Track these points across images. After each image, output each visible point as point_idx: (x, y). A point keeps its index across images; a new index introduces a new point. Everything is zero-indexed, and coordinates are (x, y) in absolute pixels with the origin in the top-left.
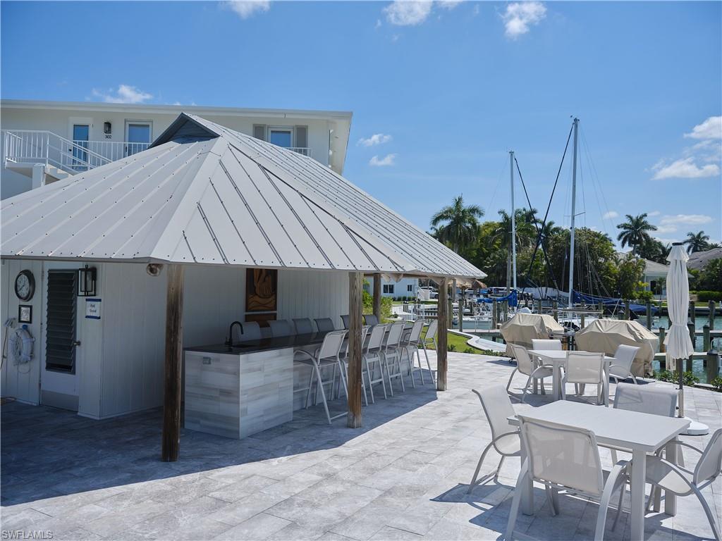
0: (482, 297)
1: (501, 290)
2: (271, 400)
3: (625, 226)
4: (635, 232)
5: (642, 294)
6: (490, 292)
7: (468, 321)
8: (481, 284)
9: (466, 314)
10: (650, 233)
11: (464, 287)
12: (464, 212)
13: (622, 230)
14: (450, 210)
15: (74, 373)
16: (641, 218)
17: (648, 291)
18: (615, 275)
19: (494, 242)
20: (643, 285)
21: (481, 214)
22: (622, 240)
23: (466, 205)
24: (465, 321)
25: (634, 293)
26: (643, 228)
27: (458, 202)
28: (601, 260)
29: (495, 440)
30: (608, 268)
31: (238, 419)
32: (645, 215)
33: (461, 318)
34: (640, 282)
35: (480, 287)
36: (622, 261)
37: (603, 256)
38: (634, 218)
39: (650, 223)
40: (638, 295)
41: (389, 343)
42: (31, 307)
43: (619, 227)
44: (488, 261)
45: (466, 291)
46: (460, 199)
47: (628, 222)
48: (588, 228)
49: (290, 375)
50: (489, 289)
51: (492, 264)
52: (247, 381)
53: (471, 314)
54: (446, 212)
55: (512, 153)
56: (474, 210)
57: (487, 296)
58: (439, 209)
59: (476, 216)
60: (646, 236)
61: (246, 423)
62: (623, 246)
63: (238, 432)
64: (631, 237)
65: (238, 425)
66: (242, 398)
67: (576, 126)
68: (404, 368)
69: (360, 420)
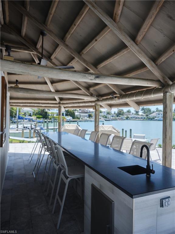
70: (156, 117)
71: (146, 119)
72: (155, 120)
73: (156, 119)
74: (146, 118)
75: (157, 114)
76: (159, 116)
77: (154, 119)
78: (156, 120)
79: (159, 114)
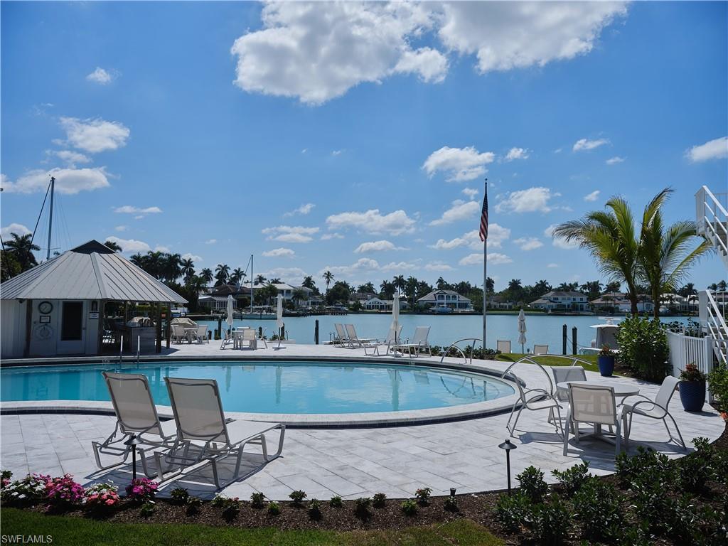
15: (81, 340)
42: (50, 316)
70: (433, 305)
71: (409, 309)
72: (430, 311)
73: (433, 311)
74: (408, 307)
75: (437, 295)
76: (441, 301)
77: (428, 309)
78: (433, 313)
79: (443, 296)
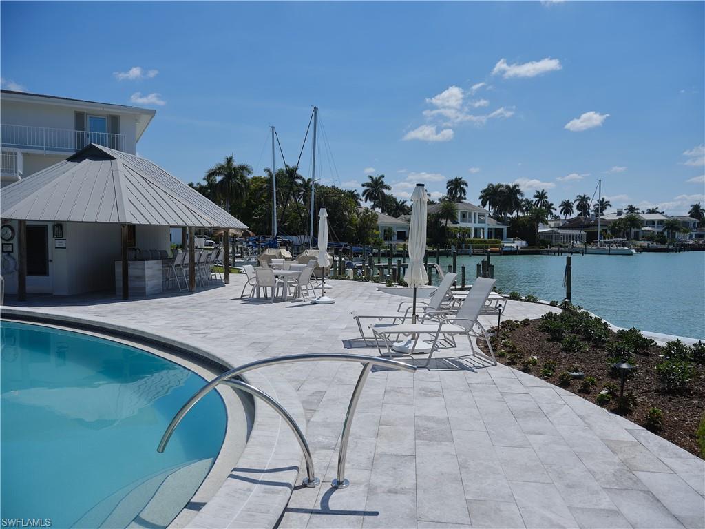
0: (250, 243)
1: (267, 238)
2: (155, 282)
3: (367, 185)
4: (375, 189)
5: (375, 241)
6: (258, 240)
7: (240, 262)
8: (251, 232)
9: (238, 257)
10: (386, 192)
11: (235, 235)
12: (235, 169)
13: (365, 188)
14: (222, 167)
15: (48, 275)
16: (380, 178)
17: (381, 238)
18: (356, 225)
19: (261, 196)
20: (377, 232)
21: (250, 172)
22: (365, 196)
23: (236, 164)
24: (237, 262)
25: (370, 240)
26: (381, 187)
27: (230, 161)
28: (346, 213)
29: (249, 280)
30: (350, 221)
31: (145, 288)
32: (383, 176)
33: (234, 260)
34: (375, 231)
35: (249, 235)
36: (362, 215)
37: (347, 210)
38: (374, 178)
39: (386, 183)
40: (373, 241)
41: (201, 261)
42: (12, 244)
43: (363, 185)
44: (256, 212)
45: (237, 239)
46: (231, 158)
47: (370, 181)
48: (336, 186)
49: (161, 272)
50: (257, 237)
51: (260, 215)
52: (148, 272)
53: (241, 257)
54: (219, 169)
55: (273, 128)
56: (243, 168)
57: (255, 243)
58: (213, 166)
59: (246, 173)
60: (382, 193)
61: (148, 289)
62: (366, 201)
63: (145, 293)
64: (371, 195)
65: (145, 290)
66: (146, 279)
67: (316, 113)
68: (205, 277)
69: (194, 289)
